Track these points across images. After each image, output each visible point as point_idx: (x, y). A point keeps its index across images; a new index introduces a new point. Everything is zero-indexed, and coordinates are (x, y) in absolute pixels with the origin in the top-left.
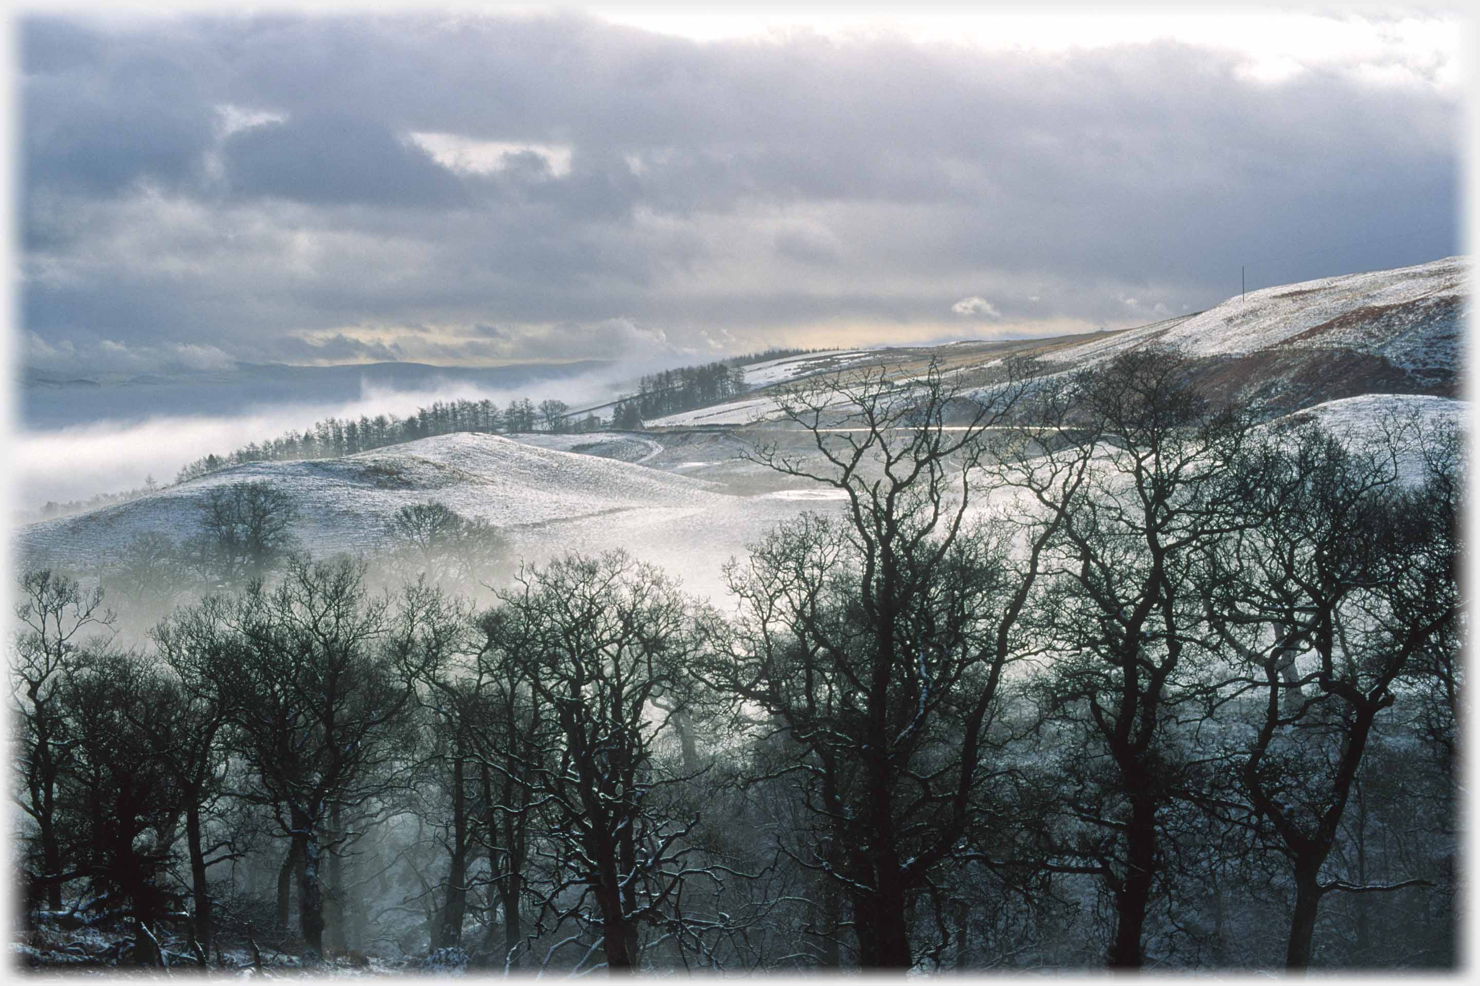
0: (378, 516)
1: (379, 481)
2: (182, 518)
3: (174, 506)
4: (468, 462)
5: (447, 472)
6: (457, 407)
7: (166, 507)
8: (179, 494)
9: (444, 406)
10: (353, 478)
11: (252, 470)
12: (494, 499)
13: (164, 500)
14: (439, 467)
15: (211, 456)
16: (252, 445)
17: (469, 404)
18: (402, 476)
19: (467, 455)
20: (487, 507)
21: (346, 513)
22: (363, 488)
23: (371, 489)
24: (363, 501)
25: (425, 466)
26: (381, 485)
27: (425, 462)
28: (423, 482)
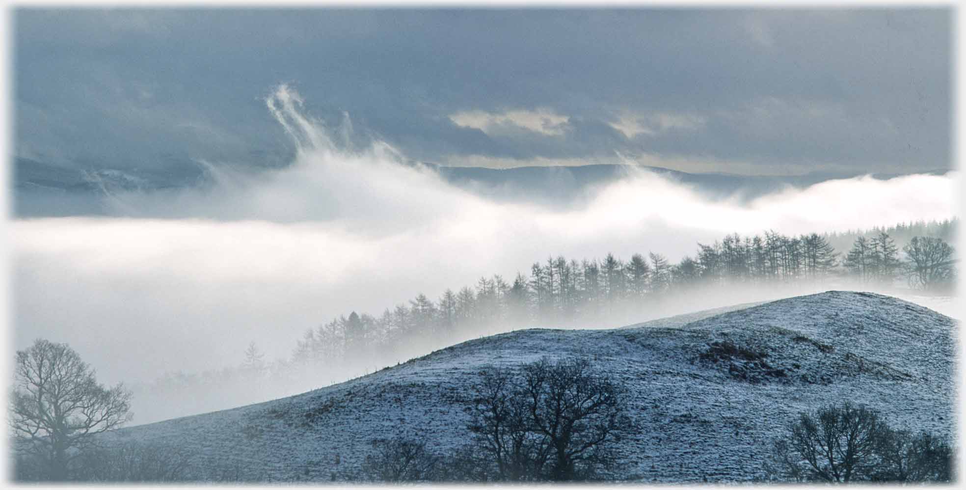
0: (737, 425)
1: (733, 369)
2: (426, 418)
3: (412, 398)
4: (862, 340)
5: (836, 355)
6: (764, 244)
7: (398, 400)
8: (416, 379)
9: (742, 243)
10: (692, 361)
11: (530, 343)
12: (917, 403)
13: (395, 388)
14: (823, 349)
15: (354, 315)
16: (422, 299)
17: (785, 241)
18: (768, 361)
19: (859, 329)
20: (908, 417)
21: (687, 419)
22: (708, 379)
23: (722, 381)
24: (711, 400)
25: (803, 345)
26: (739, 376)
27: (800, 339)
28: (803, 372)
